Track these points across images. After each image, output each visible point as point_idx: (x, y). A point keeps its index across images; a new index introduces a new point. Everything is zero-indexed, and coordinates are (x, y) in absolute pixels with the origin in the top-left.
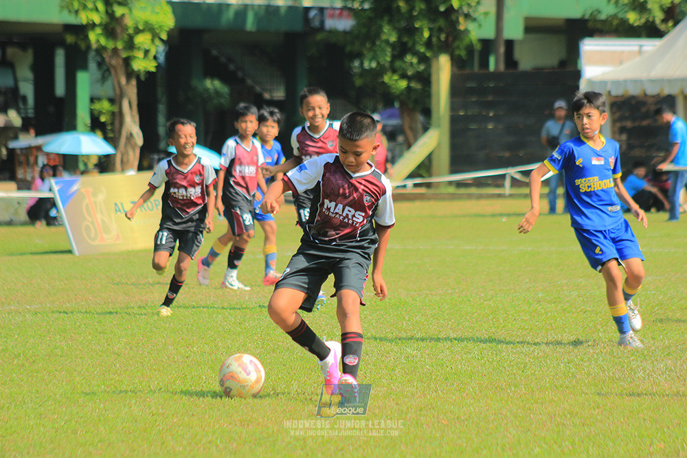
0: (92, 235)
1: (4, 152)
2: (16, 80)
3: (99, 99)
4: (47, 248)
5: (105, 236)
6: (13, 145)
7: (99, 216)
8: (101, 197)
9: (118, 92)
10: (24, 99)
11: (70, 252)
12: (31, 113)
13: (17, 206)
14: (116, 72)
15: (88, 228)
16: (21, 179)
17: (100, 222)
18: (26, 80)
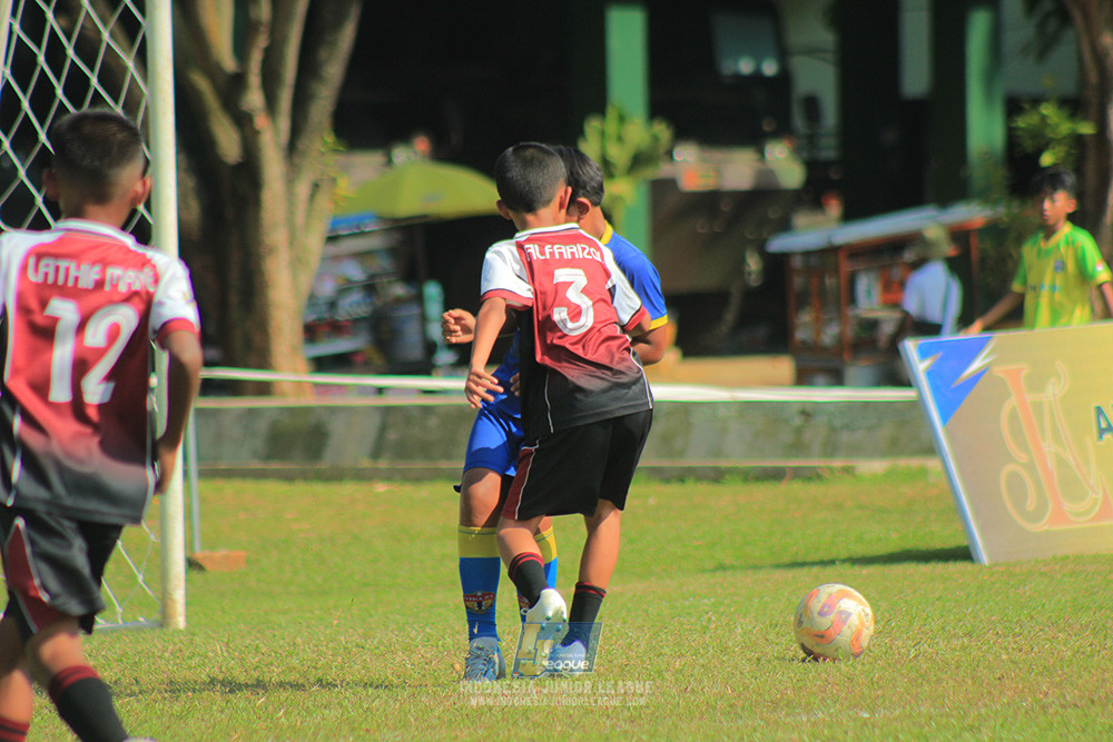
0: (1031, 505)
1: (753, 264)
2: (783, 54)
3: (1036, 101)
4: (894, 543)
5: (1068, 506)
6: (778, 244)
7: (1049, 447)
8: (1053, 391)
9: (1093, 77)
10: (812, 106)
11: (964, 554)
12: (828, 150)
13: (798, 421)
14: (1087, 16)
15: (1016, 483)
16: (803, 342)
17: (1051, 463)
18: (812, 51)
